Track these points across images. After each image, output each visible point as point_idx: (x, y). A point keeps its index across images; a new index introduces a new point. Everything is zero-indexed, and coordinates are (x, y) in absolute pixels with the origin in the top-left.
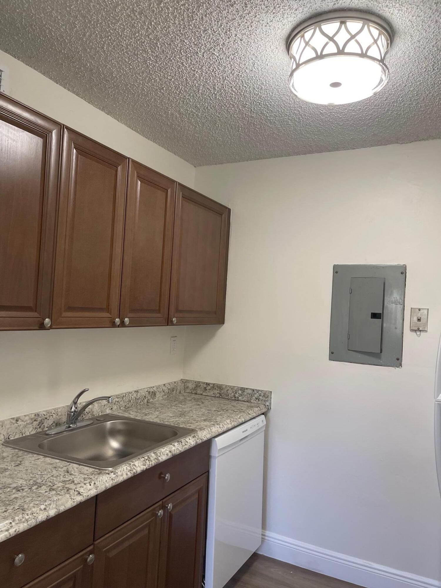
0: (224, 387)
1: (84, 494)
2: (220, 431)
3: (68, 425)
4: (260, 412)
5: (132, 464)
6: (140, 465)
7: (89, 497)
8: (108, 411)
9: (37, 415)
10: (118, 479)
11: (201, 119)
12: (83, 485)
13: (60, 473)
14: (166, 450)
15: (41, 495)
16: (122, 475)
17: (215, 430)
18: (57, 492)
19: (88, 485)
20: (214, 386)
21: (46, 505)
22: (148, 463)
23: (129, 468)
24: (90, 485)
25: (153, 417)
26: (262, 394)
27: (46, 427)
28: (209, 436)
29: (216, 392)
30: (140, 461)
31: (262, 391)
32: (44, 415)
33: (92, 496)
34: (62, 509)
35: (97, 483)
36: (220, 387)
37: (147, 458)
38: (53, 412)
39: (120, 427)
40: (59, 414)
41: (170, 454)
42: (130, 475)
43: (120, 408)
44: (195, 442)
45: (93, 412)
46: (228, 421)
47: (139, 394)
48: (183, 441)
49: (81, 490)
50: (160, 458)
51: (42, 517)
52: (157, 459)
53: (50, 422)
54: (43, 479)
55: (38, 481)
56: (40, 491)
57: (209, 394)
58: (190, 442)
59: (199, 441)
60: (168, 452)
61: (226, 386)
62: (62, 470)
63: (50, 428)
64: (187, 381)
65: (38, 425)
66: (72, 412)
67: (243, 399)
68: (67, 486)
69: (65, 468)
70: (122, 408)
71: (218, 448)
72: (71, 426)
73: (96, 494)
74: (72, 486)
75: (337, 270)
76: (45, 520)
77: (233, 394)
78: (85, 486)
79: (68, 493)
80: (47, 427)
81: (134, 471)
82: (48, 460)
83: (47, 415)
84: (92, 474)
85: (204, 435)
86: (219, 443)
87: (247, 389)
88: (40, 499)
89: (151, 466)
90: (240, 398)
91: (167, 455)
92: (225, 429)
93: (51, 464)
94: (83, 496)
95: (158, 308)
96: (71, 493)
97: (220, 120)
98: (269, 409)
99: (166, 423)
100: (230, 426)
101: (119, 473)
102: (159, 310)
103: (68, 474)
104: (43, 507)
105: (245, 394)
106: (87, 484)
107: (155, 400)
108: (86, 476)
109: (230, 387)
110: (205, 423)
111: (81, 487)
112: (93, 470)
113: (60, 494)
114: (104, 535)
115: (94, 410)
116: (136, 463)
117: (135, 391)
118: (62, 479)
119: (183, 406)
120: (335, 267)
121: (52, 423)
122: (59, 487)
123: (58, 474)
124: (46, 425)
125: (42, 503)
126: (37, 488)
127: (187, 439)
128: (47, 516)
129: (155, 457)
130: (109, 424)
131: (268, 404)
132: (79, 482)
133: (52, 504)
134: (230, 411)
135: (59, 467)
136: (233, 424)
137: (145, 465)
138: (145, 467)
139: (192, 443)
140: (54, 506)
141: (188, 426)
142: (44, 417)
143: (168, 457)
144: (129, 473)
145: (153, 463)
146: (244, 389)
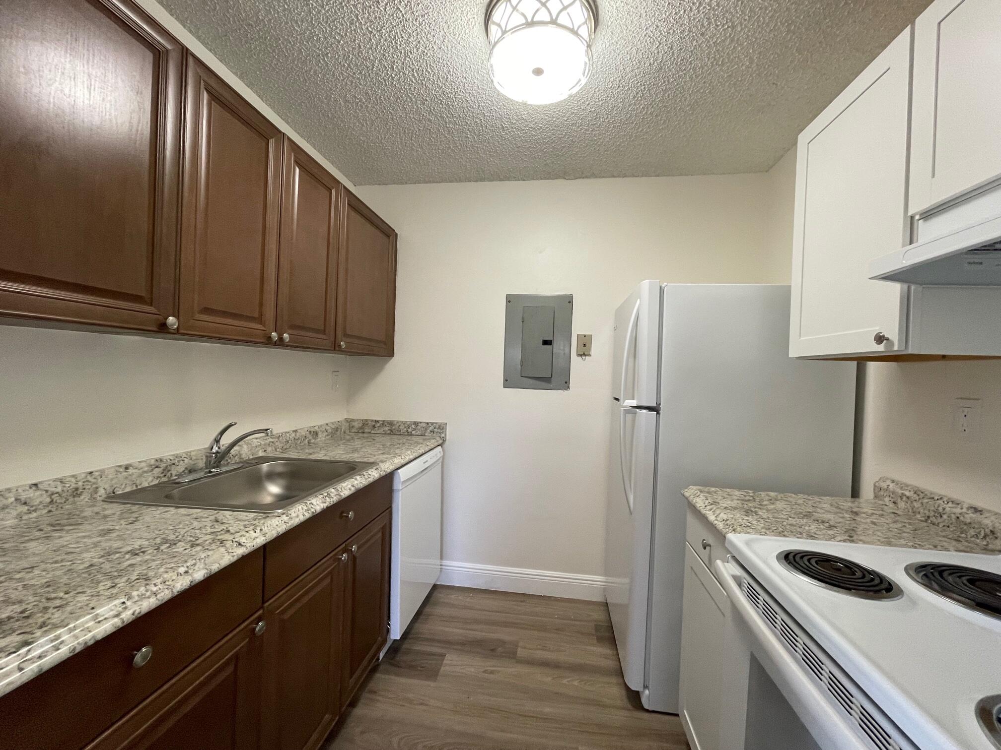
0: (395, 423)
1: (248, 545)
2: (403, 462)
3: (208, 470)
4: (437, 444)
5: (308, 502)
6: (318, 503)
7: (255, 547)
8: (261, 454)
9: (159, 460)
10: (292, 522)
11: (370, 115)
12: (244, 533)
13: (205, 524)
14: (348, 485)
15: (175, 554)
16: (298, 516)
17: (398, 461)
18: (204, 547)
19: (252, 532)
20: (384, 423)
21: (188, 567)
22: (329, 500)
23: (305, 508)
24: (255, 532)
25: (320, 455)
26: (437, 427)
27: (174, 475)
28: (392, 468)
29: (387, 428)
30: (318, 499)
31: (436, 423)
32: (171, 460)
33: (259, 546)
34: (215, 568)
35: (265, 529)
36: (391, 423)
37: (326, 494)
38: (184, 455)
39: (280, 469)
40: (194, 458)
41: (353, 489)
42: (308, 515)
43: (276, 450)
44: (378, 474)
45: (241, 455)
46: (409, 452)
47: (298, 434)
48: (365, 474)
49: (243, 540)
50: (342, 494)
51: (182, 584)
52: (340, 495)
53: (181, 469)
54: (177, 534)
55: (169, 538)
56: (174, 550)
57: (378, 432)
58: (373, 474)
59: (383, 474)
60: (350, 486)
61: (398, 422)
62: (208, 520)
63: (180, 475)
64: (353, 420)
65: (162, 473)
66: (214, 453)
67: (417, 434)
68: (219, 537)
69: (213, 518)
70: (278, 450)
71: (402, 480)
72: (213, 470)
73: (264, 543)
74: (227, 537)
75: (510, 300)
76: (187, 587)
77: (405, 429)
78: (247, 535)
79: (223, 546)
80: (176, 476)
81: (313, 510)
82: (183, 511)
83: (174, 460)
84: (255, 520)
85: (387, 467)
86: (403, 474)
87: (421, 422)
88: (175, 559)
89: (332, 503)
90: (413, 432)
91: (350, 489)
92: (407, 460)
93: (189, 515)
94: (247, 548)
95: (323, 329)
96: (227, 546)
97: (392, 119)
98: (444, 441)
99: (339, 459)
100: (412, 457)
101: (294, 515)
102: (325, 331)
103: (218, 523)
104: (182, 570)
105: (419, 427)
106: (250, 532)
107: (317, 440)
108: (247, 523)
109: (402, 422)
110: (386, 456)
111: (241, 536)
112: (256, 514)
113: (210, 548)
114: (276, 594)
115: (242, 452)
116: (314, 501)
117: (293, 431)
118: (209, 530)
119: (353, 444)
120: (508, 296)
121: (184, 469)
122: (206, 540)
123: (201, 525)
124: (174, 473)
125: (180, 565)
126: (169, 547)
127: (370, 472)
128: (191, 582)
129: (336, 493)
130: (265, 467)
131: (443, 435)
132: (238, 531)
133: (198, 564)
134: (407, 444)
135: (203, 517)
136: (414, 454)
137: (325, 503)
138: (325, 505)
139: (376, 476)
140: (201, 567)
141: (365, 460)
142: (169, 462)
143: (351, 492)
144: (306, 514)
145: (335, 499)
146: (418, 423)
